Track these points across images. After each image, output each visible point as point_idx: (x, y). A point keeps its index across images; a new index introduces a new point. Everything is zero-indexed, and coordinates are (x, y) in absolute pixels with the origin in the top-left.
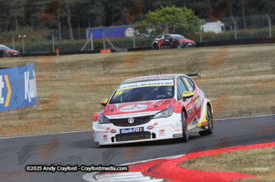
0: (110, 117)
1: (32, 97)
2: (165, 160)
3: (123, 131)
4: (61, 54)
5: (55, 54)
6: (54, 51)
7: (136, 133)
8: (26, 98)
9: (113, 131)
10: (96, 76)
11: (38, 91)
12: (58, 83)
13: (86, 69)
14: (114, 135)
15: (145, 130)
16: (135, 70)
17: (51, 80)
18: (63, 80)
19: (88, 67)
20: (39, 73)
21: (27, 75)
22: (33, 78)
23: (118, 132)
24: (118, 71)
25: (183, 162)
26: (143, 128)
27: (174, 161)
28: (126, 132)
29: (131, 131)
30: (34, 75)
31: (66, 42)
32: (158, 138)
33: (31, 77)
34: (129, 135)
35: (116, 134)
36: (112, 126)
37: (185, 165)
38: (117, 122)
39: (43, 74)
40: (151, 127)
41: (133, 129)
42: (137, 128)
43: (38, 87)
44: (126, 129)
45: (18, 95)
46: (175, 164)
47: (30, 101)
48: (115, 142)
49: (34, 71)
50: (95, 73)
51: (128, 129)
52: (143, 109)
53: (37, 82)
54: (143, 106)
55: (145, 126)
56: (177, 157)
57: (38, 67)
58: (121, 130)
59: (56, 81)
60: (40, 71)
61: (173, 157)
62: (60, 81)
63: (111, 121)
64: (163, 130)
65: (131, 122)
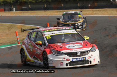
3: (74, 60)
7: (81, 61)
9: (68, 60)
14: (68, 62)
15: (87, 59)
23: (71, 60)
26: (85, 57)
28: (76, 60)
29: (79, 60)
32: (93, 63)
35: (69, 61)
36: (67, 57)
40: (90, 57)
41: (80, 58)
42: (82, 58)
44: (76, 59)
48: (68, 66)
51: (77, 58)
54: (79, 45)
55: (87, 57)
63: (66, 54)
64: (95, 59)
65: (79, 54)
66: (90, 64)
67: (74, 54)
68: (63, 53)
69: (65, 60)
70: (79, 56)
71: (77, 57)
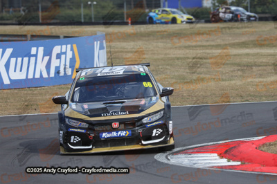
2: (243, 142)
4: (134, 23)
5: (126, 24)
6: (125, 20)
10: (171, 48)
11: (108, 63)
12: (129, 55)
13: (160, 40)
16: (212, 43)
17: (122, 52)
19: (162, 38)
21: (97, 45)
22: (104, 48)
24: (194, 44)
25: (263, 145)
27: (253, 142)
30: (105, 45)
33: (101, 48)
37: (265, 148)
39: (113, 44)
43: (108, 59)
45: (87, 66)
46: (254, 146)
49: (104, 41)
50: (169, 45)
53: (108, 52)
56: (256, 139)
57: (109, 38)
59: (128, 52)
61: (251, 139)
62: (131, 52)
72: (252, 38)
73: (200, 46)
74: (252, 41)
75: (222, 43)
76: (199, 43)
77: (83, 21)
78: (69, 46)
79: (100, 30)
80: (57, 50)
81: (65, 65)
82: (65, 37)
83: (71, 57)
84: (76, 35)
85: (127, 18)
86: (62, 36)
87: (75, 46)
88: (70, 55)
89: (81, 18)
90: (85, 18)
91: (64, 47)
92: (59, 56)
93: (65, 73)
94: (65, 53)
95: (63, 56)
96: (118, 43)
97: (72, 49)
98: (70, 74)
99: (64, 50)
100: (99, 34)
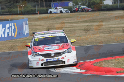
0: (40, 53)
1: (27, 33)
2: (86, 62)
3: (48, 60)
4: (40, 13)
5: (37, 14)
6: (37, 13)
7: (55, 61)
8: (24, 33)
9: (43, 60)
10: (56, 24)
11: (29, 30)
12: (38, 27)
13: (51, 20)
14: (43, 62)
16: (73, 21)
17: (35, 26)
18: (41, 26)
19: (52, 19)
20: (30, 22)
21: (24, 23)
23: (45, 61)
24: (65, 22)
25: (95, 63)
27: (90, 62)
28: (50, 60)
29: (53, 60)
30: (28, 23)
31: (42, 8)
33: (26, 24)
34: (51, 62)
36: (42, 58)
37: (96, 64)
38: (44, 55)
39: (31, 22)
40: (63, 58)
41: (54, 59)
42: (55, 59)
43: (29, 29)
44: (50, 59)
45: (21, 32)
46: (91, 64)
47: (26, 35)
48: (43, 66)
49: (27, 21)
50: (55, 22)
51: (51, 59)
52: (57, 48)
53: (29, 26)
56: (92, 60)
57: (29, 20)
58: (47, 60)
59: (38, 26)
60: (31, 21)
61: (90, 61)
62: (39, 26)
63: (41, 55)
64: (69, 60)
65: (52, 55)
66: (63, 64)
67: (48, 55)
68: (39, 54)
69: (40, 60)
70: (53, 57)
71: (51, 57)
72: (89, 19)
73: (68, 23)
74: (90, 20)
75: (77, 21)
76: (67, 21)
77: (19, 13)
78: (13, 24)
79: (26, 17)
80: (8, 25)
81: (11, 32)
82: (11, 20)
83: (14, 28)
84: (16, 19)
85: (37, 12)
86: (10, 20)
87: (15, 24)
88: (13, 27)
89: (18, 12)
90: (19, 12)
91: (11, 24)
92: (8, 28)
93: (11, 35)
94: (11, 27)
95: (10, 28)
96: (33, 22)
97: (14, 25)
98: (13, 35)
99: (11, 26)
100: (25, 18)
